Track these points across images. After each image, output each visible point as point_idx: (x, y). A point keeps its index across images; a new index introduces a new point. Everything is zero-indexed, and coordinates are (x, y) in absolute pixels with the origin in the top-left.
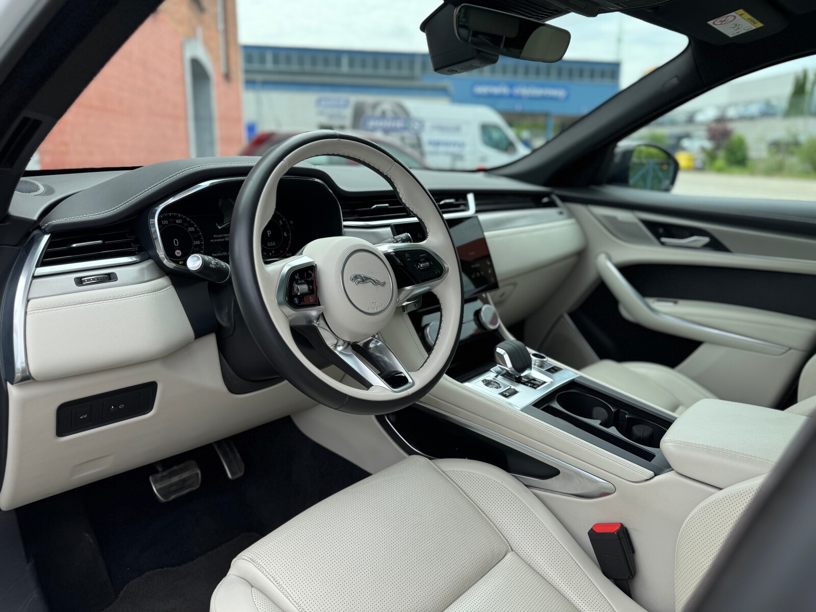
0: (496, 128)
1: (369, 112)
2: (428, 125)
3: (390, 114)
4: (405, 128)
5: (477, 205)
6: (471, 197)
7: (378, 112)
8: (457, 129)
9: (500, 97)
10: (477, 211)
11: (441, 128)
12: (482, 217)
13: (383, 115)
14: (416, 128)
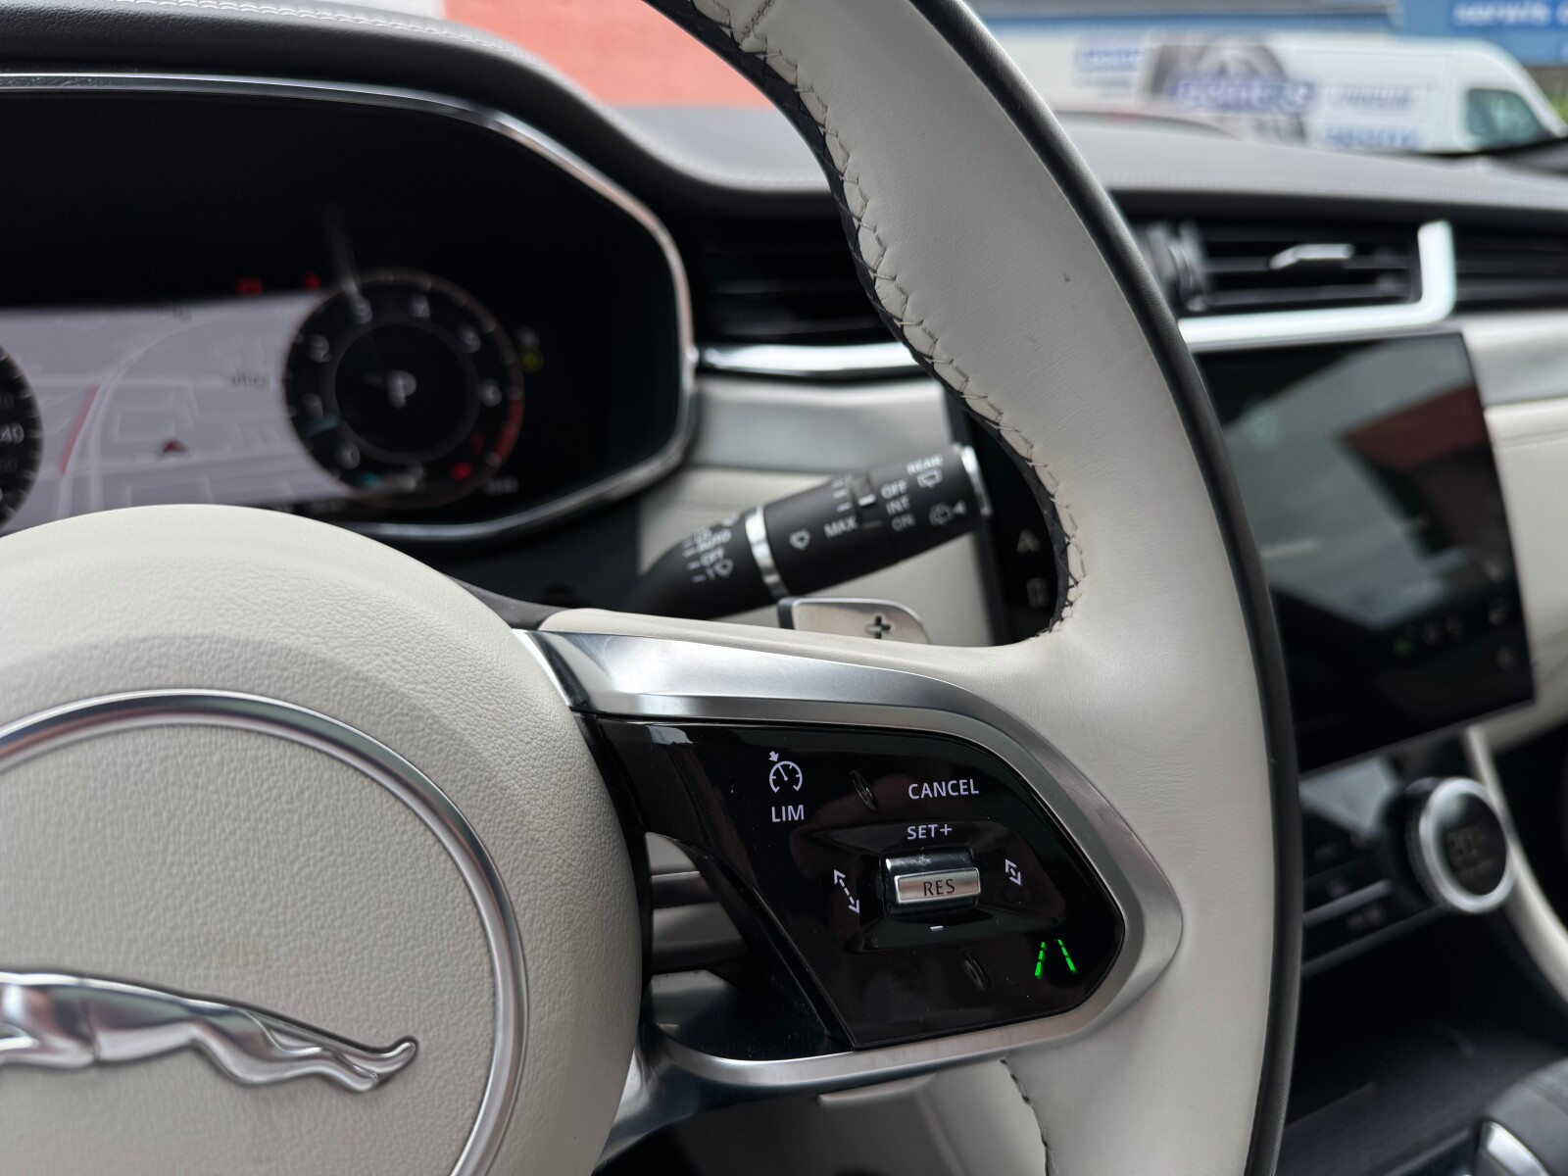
0: (1510, 97)
1: (1185, 66)
2: (1327, 93)
3: (1232, 68)
4: (1267, 103)
5: (1463, 276)
6: (1435, 244)
7: (1209, 64)
8: (1403, 101)
9: (1527, 27)
10: (1464, 307)
11: (1358, 99)
12: (1486, 334)
13: (1222, 72)
14: (1299, 99)
